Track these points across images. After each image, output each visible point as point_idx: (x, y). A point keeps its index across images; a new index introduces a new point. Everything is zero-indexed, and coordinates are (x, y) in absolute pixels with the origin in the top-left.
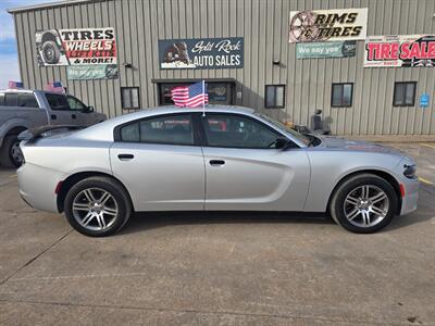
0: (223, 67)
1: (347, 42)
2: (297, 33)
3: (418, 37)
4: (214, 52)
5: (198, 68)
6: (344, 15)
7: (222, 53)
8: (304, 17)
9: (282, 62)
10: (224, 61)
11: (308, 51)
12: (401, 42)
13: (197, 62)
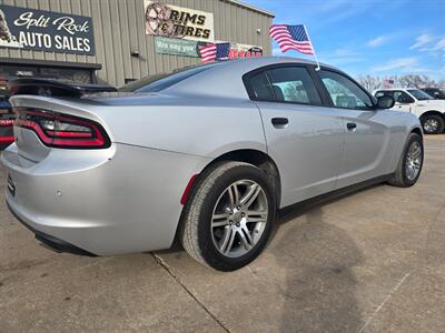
0: (67, 51)
1: (199, 43)
2: (154, 25)
3: (250, 47)
4: (51, 30)
5: (27, 48)
6: (195, 16)
7: (63, 33)
8: (159, 9)
9: (141, 55)
10: (66, 44)
11: (166, 46)
12: (240, 49)
13: (24, 40)
